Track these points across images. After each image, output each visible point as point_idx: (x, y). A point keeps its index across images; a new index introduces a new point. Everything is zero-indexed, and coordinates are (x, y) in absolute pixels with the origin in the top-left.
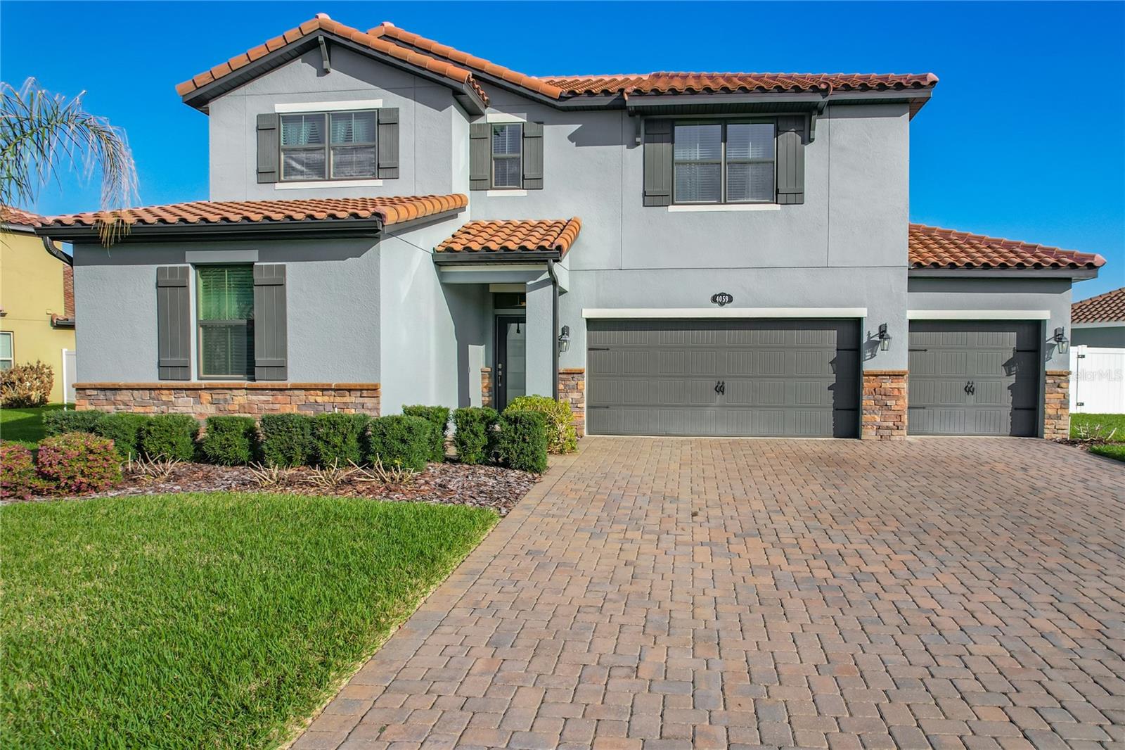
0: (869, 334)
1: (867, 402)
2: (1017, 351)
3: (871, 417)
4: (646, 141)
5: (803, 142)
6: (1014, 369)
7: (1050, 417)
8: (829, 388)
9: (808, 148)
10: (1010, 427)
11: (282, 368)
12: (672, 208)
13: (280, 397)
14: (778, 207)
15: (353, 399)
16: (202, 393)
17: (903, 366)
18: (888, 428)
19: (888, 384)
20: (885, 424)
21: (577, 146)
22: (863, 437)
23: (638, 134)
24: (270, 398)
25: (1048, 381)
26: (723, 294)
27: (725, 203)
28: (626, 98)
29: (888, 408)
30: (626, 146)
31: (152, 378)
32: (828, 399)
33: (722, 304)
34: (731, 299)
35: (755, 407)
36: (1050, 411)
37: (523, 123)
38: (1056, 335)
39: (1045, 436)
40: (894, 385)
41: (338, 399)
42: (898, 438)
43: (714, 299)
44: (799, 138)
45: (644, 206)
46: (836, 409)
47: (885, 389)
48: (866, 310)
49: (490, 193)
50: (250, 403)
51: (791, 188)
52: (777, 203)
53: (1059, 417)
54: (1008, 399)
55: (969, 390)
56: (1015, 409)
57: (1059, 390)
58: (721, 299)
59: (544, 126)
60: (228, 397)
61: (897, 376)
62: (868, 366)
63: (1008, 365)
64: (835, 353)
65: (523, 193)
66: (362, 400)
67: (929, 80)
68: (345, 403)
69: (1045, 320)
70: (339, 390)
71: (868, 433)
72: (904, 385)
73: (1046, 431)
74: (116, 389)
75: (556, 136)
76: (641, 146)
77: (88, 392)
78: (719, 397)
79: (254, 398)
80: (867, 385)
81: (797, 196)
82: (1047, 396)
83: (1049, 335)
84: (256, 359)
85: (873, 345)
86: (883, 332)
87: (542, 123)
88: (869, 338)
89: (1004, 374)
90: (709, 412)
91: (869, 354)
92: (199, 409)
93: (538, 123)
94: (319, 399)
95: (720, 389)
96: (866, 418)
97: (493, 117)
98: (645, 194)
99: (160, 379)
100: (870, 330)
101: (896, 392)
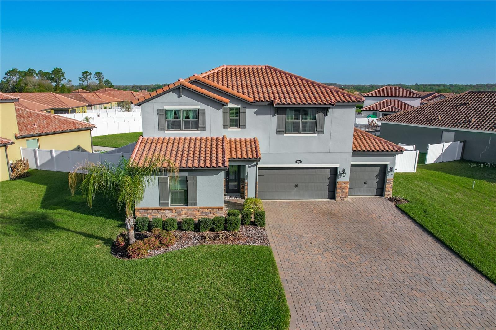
0: (340, 171)
1: (338, 190)
2: (379, 172)
3: (339, 194)
4: (278, 115)
5: (324, 116)
6: (378, 177)
7: (387, 191)
8: (327, 186)
9: (326, 117)
10: (376, 193)
11: (196, 204)
12: (285, 135)
13: (196, 211)
14: (316, 135)
15: (216, 211)
16: (173, 210)
17: (348, 180)
18: (343, 197)
19: (344, 185)
20: (342, 196)
21: (256, 115)
22: (336, 200)
23: (275, 113)
24: (193, 211)
25: (387, 182)
26: (299, 160)
27: (301, 134)
28: (274, 105)
29: (344, 192)
30: (271, 116)
31: (158, 206)
32: (327, 188)
33: (299, 163)
34: (301, 162)
35: (306, 191)
36: (387, 190)
37: (240, 108)
38: (391, 169)
39: (385, 196)
40: (345, 186)
41: (212, 211)
42: (345, 200)
43: (296, 162)
44: (323, 114)
45: (277, 134)
46: (329, 191)
47: (343, 187)
48: (339, 165)
49: (229, 130)
50: (187, 212)
51: (320, 129)
52: (316, 134)
53: (389, 191)
54: (376, 186)
55: (365, 183)
56: (377, 188)
57: (390, 184)
58: (298, 161)
59: (246, 109)
60: (181, 211)
61: (346, 183)
62: (339, 180)
63: (377, 176)
64: (329, 176)
65: (239, 130)
66: (218, 211)
67: (363, 100)
68: (214, 212)
69: (388, 165)
70: (213, 209)
71: (338, 199)
72: (348, 185)
73: (385, 195)
74: (148, 210)
75: (250, 112)
76: (276, 116)
77: (139, 210)
78: (296, 188)
79: (188, 211)
80: (338, 186)
81: (322, 132)
82: (386, 186)
83: (389, 168)
84: (189, 201)
85: (341, 174)
86: (344, 172)
87: (245, 108)
88: (340, 172)
89: (376, 178)
90: (293, 193)
91: (339, 177)
92: (172, 214)
93: (244, 108)
94: (207, 211)
95: (296, 186)
96: (337, 194)
97: (230, 105)
98: (277, 131)
99: (160, 206)
100: (340, 170)
101: (346, 188)
